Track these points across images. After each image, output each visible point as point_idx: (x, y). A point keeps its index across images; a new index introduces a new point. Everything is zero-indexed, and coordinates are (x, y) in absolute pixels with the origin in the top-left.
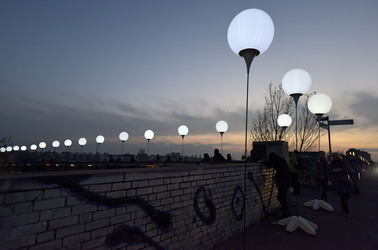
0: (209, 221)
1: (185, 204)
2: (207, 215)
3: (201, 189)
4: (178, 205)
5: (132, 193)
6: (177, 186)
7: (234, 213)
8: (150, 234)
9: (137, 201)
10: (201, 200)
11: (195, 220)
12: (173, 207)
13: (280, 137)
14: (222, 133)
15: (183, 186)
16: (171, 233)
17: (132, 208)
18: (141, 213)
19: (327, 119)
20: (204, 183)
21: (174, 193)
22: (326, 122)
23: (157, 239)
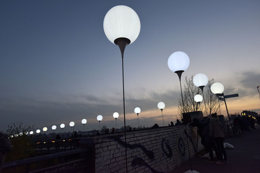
0: (170, 156)
1: (158, 147)
2: (168, 153)
3: (164, 140)
4: (155, 148)
5: (137, 142)
6: (153, 139)
7: (181, 152)
8: (147, 161)
9: (139, 146)
10: (165, 145)
11: (163, 156)
12: (154, 148)
13: (197, 108)
14: (162, 110)
15: (156, 138)
16: (155, 162)
17: (139, 149)
18: (142, 152)
19: (222, 94)
20: (164, 136)
21: (153, 142)
22: (222, 97)
23: (149, 164)
